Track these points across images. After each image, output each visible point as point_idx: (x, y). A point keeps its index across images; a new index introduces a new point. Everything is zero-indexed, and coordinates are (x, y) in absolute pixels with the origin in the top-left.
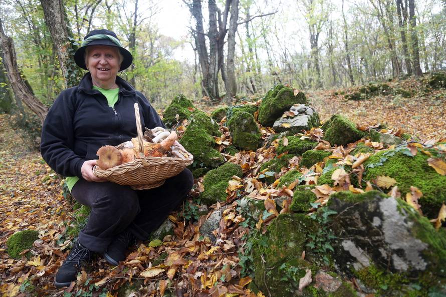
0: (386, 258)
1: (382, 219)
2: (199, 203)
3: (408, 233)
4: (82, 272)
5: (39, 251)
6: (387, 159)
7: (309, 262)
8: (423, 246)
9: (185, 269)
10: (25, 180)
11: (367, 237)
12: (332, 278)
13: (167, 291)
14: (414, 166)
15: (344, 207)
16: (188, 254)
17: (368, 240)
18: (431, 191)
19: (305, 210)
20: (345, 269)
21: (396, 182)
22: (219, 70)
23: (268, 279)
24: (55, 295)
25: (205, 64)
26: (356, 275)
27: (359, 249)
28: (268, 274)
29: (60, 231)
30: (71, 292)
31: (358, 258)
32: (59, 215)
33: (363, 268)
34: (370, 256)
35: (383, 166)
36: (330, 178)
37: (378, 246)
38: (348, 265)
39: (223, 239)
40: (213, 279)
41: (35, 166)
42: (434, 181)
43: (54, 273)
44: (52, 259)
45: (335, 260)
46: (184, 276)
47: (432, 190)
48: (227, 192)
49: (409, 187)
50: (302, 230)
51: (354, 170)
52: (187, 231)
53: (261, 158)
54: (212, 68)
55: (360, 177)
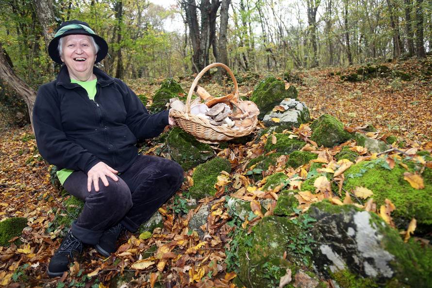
0: (358, 264)
1: (356, 230)
2: (188, 197)
3: (378, 245)
4: (74, 263)
5: (29, 239)
6: (366, 170)
7: (289, 262)
8: (390, 257)
9: (174, 262)
10: (7, 159)
11: (342, 244)
12: (310, 278)
13: (157, 283)
14: (391, 179)
15: (323, 216)
16: (177, 247)
17: (344, 247)
18: (404, 205)
19: (289, 215)
20: (322, 270)
21: (373, 194)
22: (210, 45)
23: (252, 275)
24: (49, 285)
25: (196, 38)
26: (332, 277)
27: (335, 254)
28: (251, 271)
29: (49, 218)
30: (64, 282)
31: (334, 262)
32: (46, 200)
33: (338, 271)
34: (345, 261)
35: (362, 177)
36: (313, 184)
37: (352, 253)
38: (325, 267)
39: (211, 234)
40: (200, 273)
41: (17, 144)
42: (408, 195)
43: (45, 262)
44: (42, 247)
45: (314, 262)
46: (173, 270)
47: (405, 203)
48: (215, 187)
49: (384, 199)
50: (285, 232)
51: (336, 179)
52: (176, 224)
53: (249, 153)
54: (203, 43)
55: (340, 186)
